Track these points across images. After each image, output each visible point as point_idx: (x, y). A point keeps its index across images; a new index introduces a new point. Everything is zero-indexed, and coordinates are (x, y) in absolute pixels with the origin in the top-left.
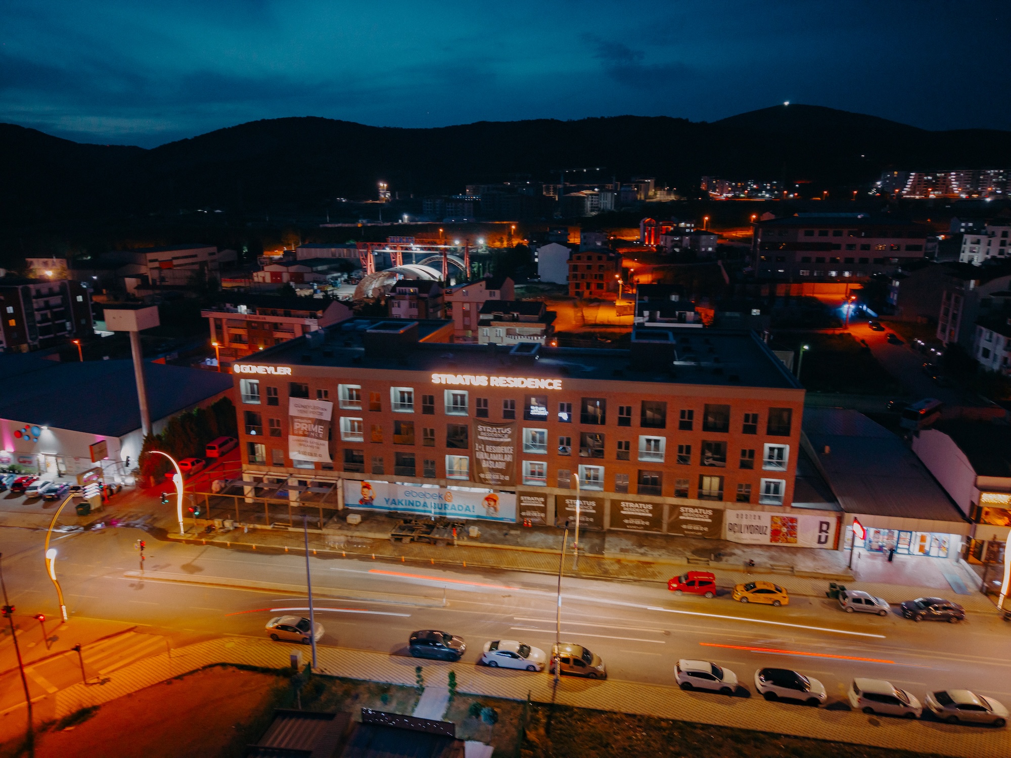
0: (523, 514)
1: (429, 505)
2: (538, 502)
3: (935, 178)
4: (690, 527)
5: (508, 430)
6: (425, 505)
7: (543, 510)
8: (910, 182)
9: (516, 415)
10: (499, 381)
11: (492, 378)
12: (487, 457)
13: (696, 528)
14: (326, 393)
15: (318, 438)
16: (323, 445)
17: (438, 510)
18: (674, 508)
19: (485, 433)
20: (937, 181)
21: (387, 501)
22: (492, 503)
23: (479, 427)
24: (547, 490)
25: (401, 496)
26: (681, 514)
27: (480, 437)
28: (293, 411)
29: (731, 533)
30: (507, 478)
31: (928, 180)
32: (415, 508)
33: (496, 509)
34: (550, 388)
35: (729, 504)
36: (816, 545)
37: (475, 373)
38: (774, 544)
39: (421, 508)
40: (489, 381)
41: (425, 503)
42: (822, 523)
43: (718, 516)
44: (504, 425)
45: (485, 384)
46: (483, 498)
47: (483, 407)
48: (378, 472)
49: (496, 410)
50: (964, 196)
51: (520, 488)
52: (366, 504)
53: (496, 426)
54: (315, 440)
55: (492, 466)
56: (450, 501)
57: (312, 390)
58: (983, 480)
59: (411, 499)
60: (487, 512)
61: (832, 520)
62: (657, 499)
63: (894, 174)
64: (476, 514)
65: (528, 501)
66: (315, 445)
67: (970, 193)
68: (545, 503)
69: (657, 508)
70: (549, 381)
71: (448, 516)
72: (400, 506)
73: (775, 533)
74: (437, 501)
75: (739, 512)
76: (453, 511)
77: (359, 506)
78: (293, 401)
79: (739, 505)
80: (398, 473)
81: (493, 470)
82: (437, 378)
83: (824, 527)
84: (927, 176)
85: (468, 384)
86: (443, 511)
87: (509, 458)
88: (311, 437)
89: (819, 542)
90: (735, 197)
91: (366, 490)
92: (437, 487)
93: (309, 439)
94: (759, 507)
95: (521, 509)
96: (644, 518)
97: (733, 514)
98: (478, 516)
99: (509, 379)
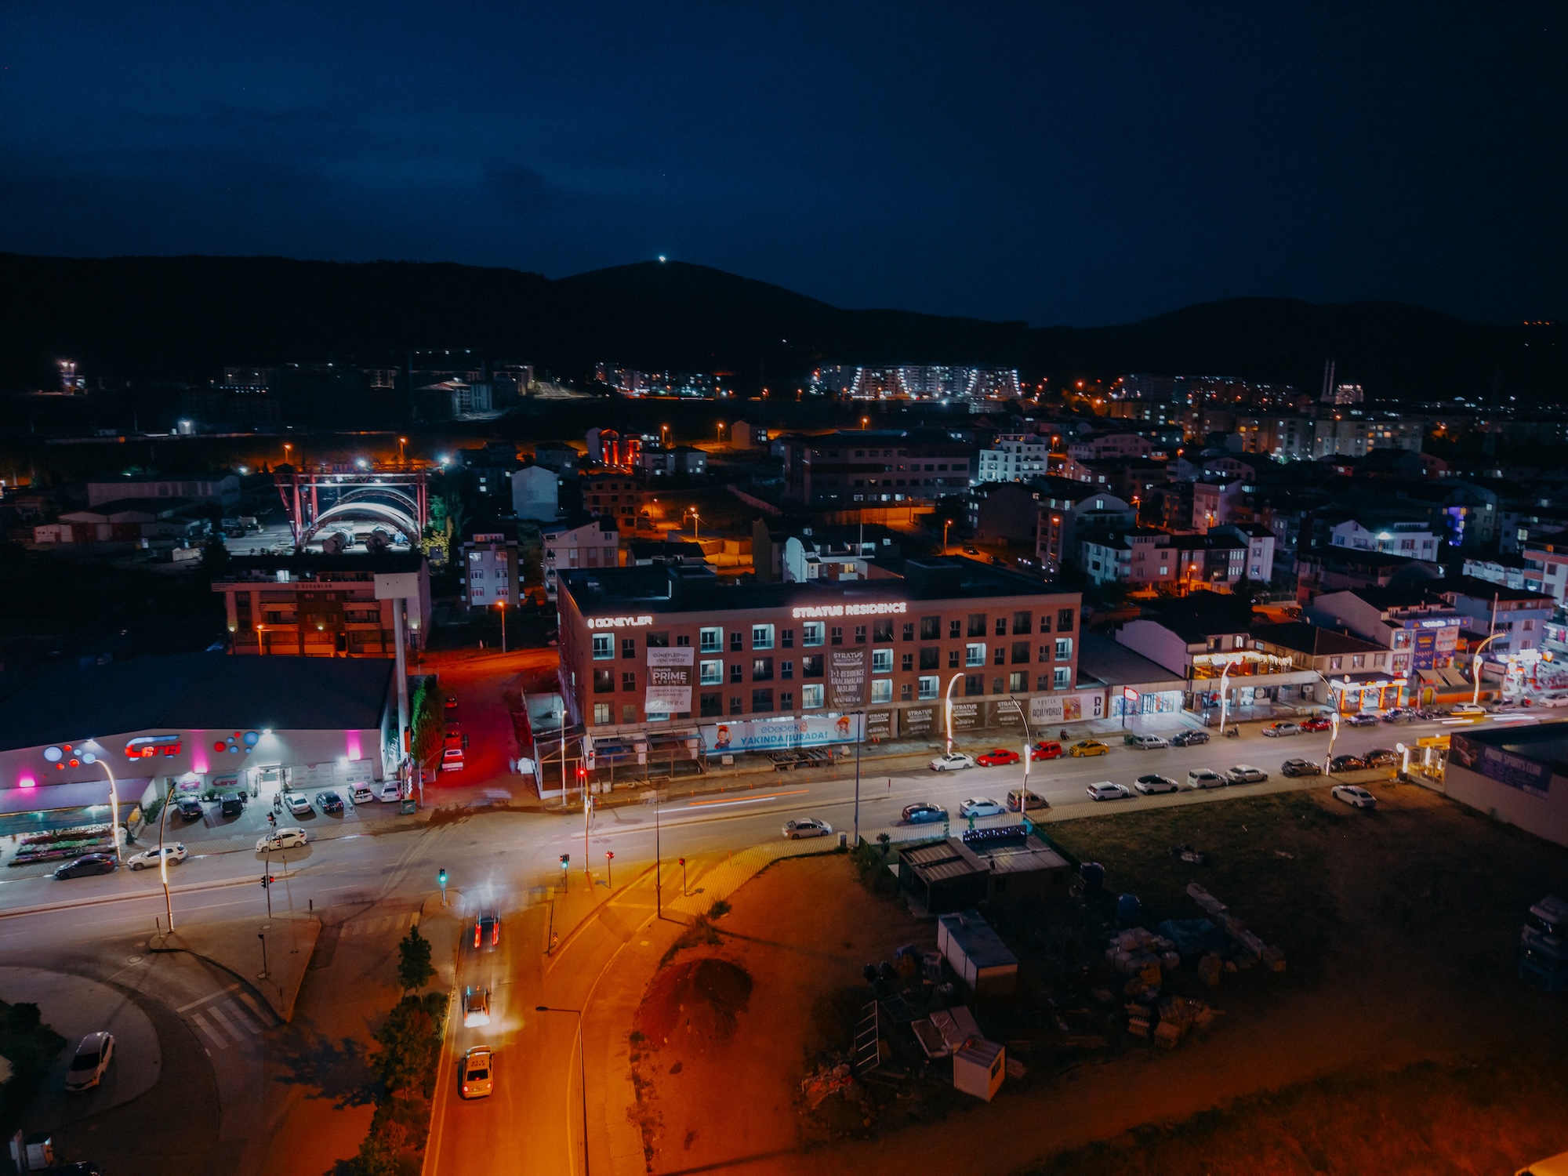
0: (870, 731)
1: (784, 738)
2: (884, 717)
3: (884, 374)
4: (1005, 719)
5: (861, 654)
6: (781, 738)
7: (887, 724)
8: (857, 379)
9: (867, 640)
10: (855, 610)
11: (848, 607)
12: (840, 682)
13: (1010, 719)
14: (687, 639)
15: (681, 684)
16: (687, 690)
17: (793, 742)
18: (994, 704)
19: (840, 659)
20: (885, 379)
21: (744, 741)
22: (844, 726)
23: (835, 654)
24: (892, 706)
25: (758, 734)
26: (999, 709)
27: (835, 664)
28: (651, 661)
29: (1036, 718)
30: (858, 699)
31: (876, 378)
32: (771, 743)
33: (847, 732)
34: (896, 611)
35: (1033, 693)
36: (1093, 717)
37: (832, 603)
38: (1067, 721)
39: (777, 743)
40: (844, 610)
41: (781, 737)
42: (1096, 699)
43: (1025, 705)
44: (856, 650)
45: (840, 613)
46: (835, 723)
47: (837, 636)
48: (736, 711)
49: (849, 638)
50: (914, 397)
51: (869, 708)
52: (722, 748)
53: (849, 652)
54: (678, 688)
55: (845, 690)
56: (805, 730)
57: (672, 638)
58: (1192, 647)
59: (767, 735)
60: (839, 736)
61: (1102, 695)
62: (980, 698)
63: (837, 369)
64: (828, 739)
65: (876, 718)
66: (676, 692)
67: (920, 394)
68: (889, 718)
69: (980, 705)
70: (896, 605)
71: (803, 746)
72: (757, 744)
73: (1067, 711)
74: (793, 733)
75: (1041, 699)
76: (808, 740)
77: (714, 751)
78: (651, 651)
79: (1039, 692)
80: (756, 710)
81: (847, 694)
82: (797, 612)
83: (1098, 701)
84: (875, 372)
85: (826, 615)
86: (799, 741)
87: (860, 681)
88: (672, 685)
89: (1095, 714)
90: (651, 393)
91: (723, 733)
92: (792, 718)
93: (669, 688)
94: (1054, 693)
95: (869, 726)
96: (970, 718)
97: (1036, 702)
98: (831, 741)
99: (863, 606)
